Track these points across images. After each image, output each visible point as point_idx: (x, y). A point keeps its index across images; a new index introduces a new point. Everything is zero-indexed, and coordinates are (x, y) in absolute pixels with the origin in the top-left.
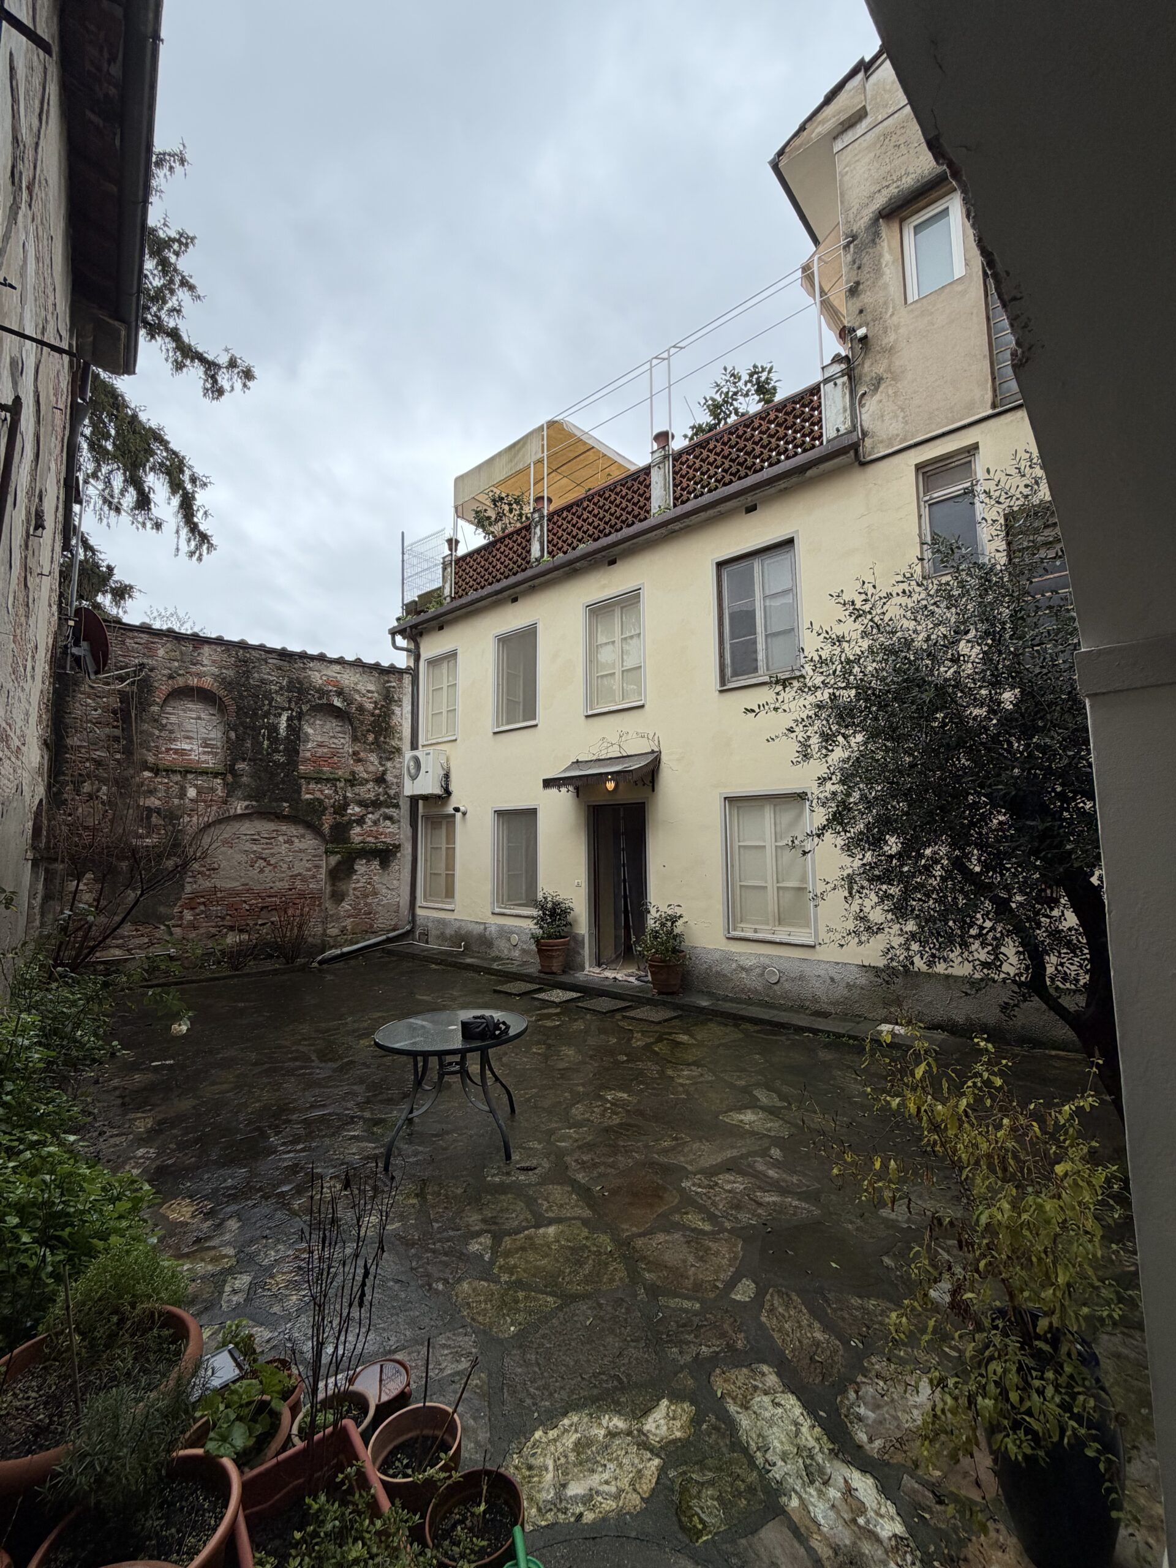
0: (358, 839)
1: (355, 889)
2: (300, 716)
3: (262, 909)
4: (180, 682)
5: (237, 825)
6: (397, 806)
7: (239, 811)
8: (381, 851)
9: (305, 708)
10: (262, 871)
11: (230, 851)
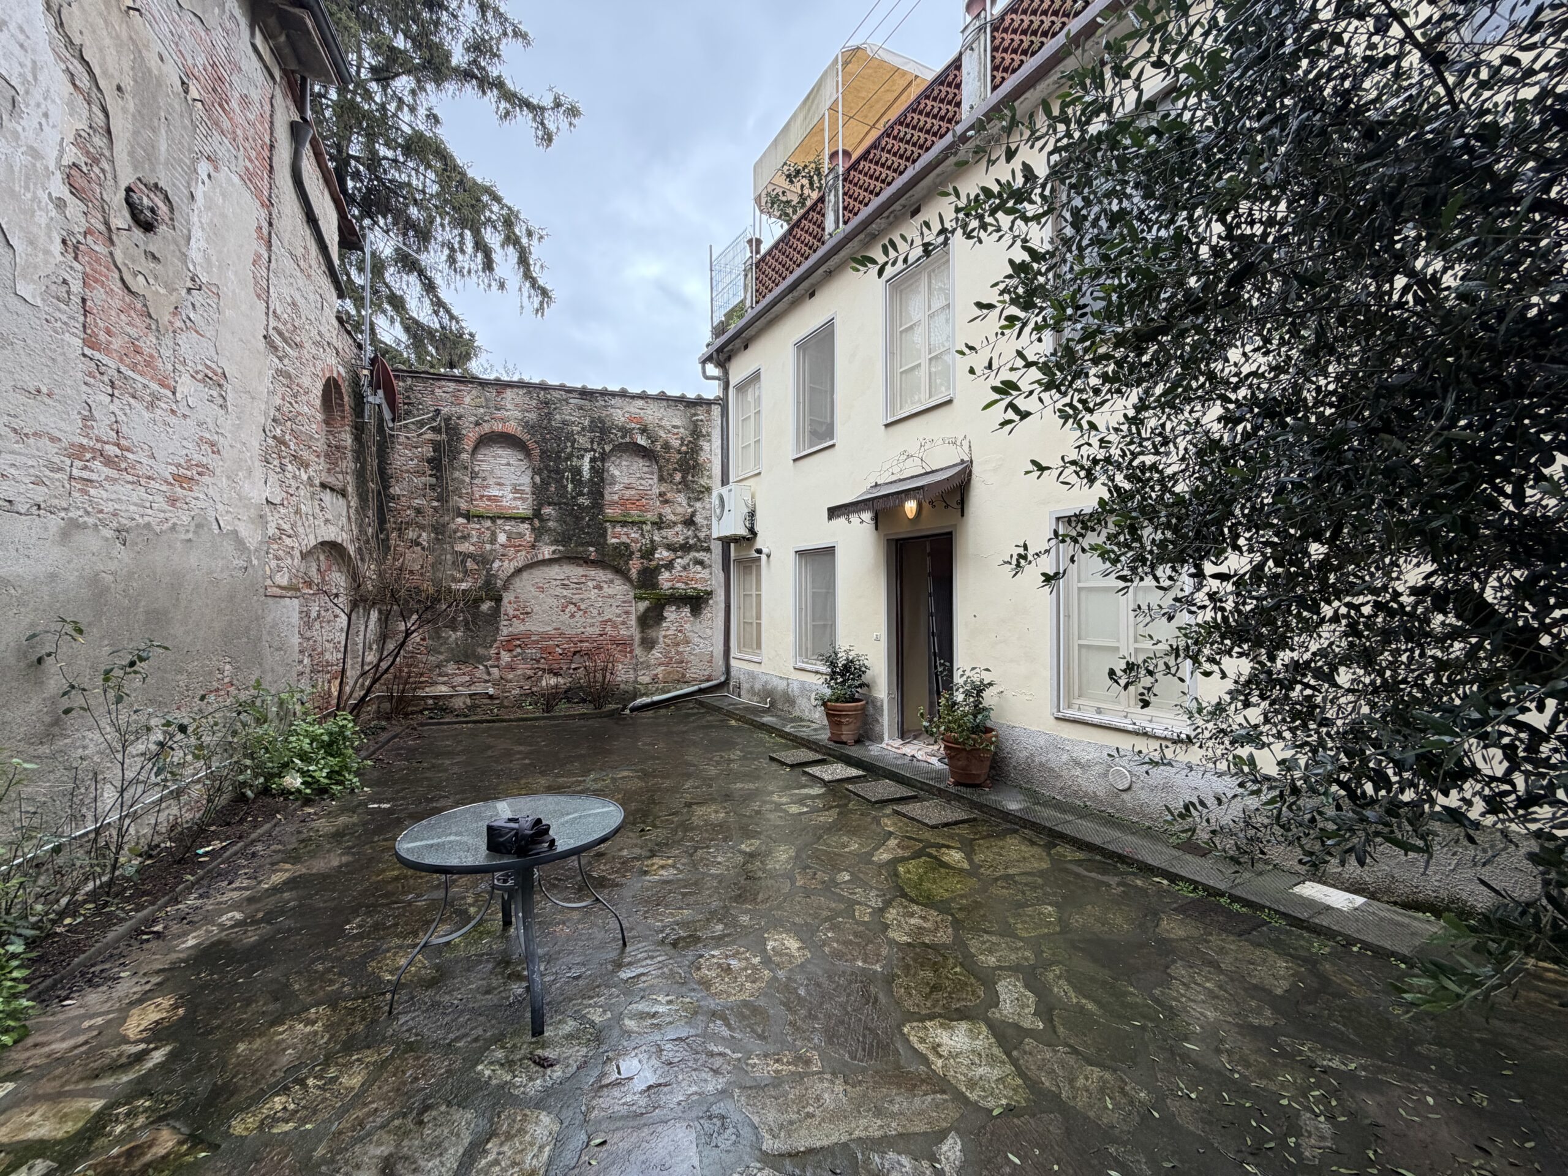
0: (668, 585)
1: (665, 637)
2: (604, 457)
3: (575, 653)
4: (486, 428)
5: (546, 569)
6: (708, 550)
7: (547, 556)
8: (691, 598)
9: (608, 448)
10: (572, 616)
11: (542, 596)
